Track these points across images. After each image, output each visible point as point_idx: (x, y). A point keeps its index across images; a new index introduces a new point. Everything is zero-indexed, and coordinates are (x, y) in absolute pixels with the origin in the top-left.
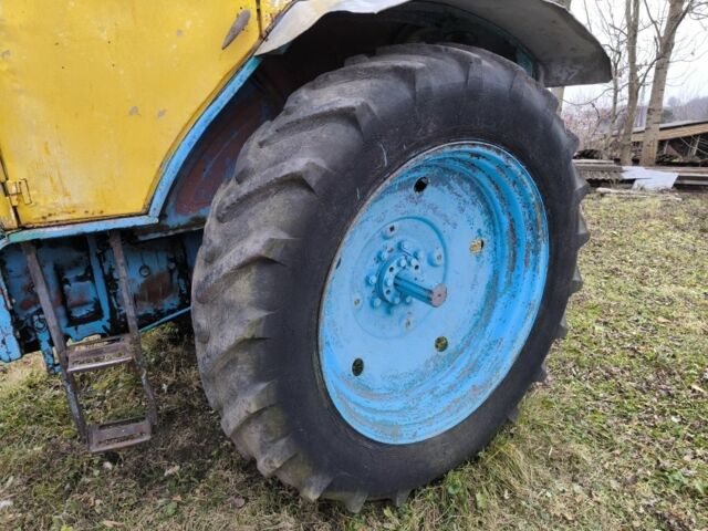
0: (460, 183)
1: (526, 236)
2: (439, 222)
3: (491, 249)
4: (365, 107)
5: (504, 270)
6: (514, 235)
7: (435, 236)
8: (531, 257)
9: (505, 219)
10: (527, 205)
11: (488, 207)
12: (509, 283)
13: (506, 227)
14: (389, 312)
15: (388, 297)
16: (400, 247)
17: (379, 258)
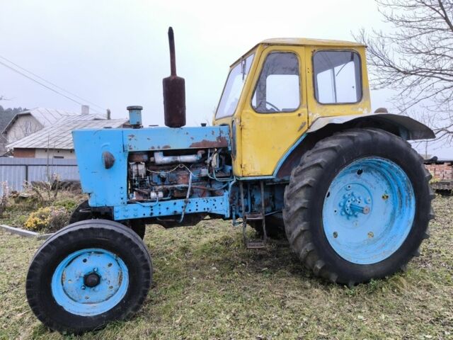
0: (376, 172)
1: (405, 194)
2: (368, 186)
3: (392, 199)
4: (339, 146)
5: (398, 207)
6: (400, 193)
7: (366, 192)
8: (408, 202)
9: (396, 187)
10: (403, 181)
11: (388, 182)
12: (400, 213)
13: (397, 190)
14: (348, 219)
15: (348, 212)
16: (352, 194)
17: (344, 197)
